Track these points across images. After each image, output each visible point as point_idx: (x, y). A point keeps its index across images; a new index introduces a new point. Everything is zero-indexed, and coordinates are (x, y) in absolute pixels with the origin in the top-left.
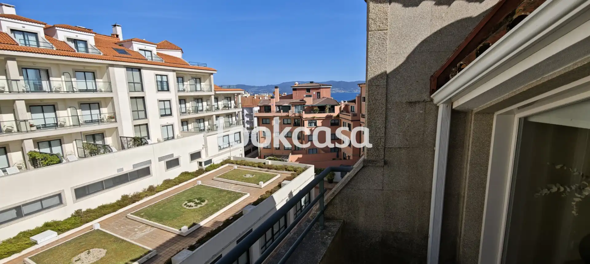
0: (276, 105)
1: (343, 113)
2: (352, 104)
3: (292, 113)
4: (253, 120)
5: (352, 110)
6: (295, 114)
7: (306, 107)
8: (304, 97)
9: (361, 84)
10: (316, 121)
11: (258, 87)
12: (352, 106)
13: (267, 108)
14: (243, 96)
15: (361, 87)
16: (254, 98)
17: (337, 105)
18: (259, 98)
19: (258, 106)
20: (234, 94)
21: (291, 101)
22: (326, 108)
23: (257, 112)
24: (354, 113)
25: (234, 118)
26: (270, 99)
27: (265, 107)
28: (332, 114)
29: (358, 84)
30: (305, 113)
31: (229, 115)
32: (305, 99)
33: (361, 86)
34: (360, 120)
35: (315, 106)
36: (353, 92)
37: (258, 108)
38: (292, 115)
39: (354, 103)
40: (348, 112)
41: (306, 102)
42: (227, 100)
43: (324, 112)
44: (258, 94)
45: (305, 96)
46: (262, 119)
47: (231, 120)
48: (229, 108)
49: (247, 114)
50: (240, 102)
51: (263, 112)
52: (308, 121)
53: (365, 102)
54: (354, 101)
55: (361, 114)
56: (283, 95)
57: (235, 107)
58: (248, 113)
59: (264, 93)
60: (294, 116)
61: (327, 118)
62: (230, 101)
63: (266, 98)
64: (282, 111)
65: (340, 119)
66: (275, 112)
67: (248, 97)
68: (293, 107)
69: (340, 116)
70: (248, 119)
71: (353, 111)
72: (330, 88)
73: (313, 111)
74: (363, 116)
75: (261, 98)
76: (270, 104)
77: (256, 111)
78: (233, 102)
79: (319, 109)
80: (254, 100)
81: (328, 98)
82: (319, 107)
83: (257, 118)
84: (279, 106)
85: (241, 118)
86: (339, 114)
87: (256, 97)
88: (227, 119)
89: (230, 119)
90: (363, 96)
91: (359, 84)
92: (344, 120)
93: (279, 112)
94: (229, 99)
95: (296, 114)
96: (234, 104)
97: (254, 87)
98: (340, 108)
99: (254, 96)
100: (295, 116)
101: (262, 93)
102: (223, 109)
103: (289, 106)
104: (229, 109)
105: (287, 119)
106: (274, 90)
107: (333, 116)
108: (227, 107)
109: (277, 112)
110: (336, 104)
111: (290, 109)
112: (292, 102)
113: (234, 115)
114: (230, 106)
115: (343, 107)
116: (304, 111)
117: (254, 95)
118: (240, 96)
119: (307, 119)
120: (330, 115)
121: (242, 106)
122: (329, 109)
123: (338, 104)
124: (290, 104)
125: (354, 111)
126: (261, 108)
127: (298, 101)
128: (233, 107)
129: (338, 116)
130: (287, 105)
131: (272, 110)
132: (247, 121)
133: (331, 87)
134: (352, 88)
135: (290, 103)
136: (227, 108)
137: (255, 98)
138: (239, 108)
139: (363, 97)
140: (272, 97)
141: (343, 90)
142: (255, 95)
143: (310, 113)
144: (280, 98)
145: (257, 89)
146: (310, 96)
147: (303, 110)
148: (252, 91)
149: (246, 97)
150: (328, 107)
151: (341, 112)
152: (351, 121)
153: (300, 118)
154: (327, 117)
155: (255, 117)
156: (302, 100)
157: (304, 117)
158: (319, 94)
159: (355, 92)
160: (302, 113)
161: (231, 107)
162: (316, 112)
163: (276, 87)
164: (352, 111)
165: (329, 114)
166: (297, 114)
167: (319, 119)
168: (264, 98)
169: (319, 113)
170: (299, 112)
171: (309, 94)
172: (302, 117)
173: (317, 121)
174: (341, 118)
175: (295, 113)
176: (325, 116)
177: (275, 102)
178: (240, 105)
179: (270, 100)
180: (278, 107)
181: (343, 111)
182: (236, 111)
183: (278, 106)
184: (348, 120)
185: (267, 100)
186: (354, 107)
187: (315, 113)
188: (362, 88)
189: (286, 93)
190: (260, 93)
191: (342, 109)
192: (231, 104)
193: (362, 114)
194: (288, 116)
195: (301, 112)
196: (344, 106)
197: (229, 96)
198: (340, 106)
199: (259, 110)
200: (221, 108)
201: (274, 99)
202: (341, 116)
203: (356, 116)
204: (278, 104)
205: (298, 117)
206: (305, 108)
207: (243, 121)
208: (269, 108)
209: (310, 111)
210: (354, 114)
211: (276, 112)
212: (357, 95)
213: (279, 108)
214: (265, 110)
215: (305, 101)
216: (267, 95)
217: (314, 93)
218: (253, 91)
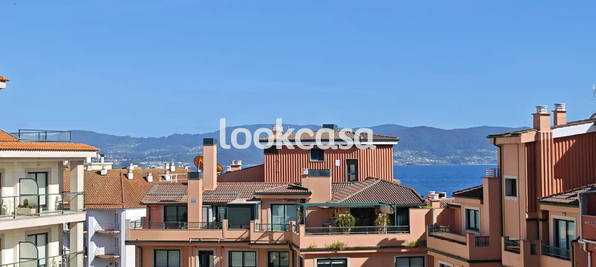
0: (204, 203)
1: (439, 234)
2: (472, 204)
3: (261, 229)
4: (118, 252)
5: (472, 225)
6: (270, 234)
7: (310, 211)
8: (305, 176)
9: (500, 136)
10: (346, 260)
12: (468, 211)
13: (172, 212)
15: (500, 146)
16: (126, 176)
17: (416, 207)
18: (146, 178)
19: (142, 204)
20: (59, 162)
21: (259, 187)
22: (380, 215)
23: (138, 225)
24: (477, 234)
25: (54, 247)
26: (185, 180)
27: (165, 207)
28: (399, 237)
29: (490, 136)
30: (307, 231)
31: (36, 235)
32: (307, 183)
33: (499, 141)
34: (500, 261)
35: (341, 209)
36: (463, 164)
37: (143, 212)
38: (262, 237)
39: (479, 201)
40: (455, 230)
41: (310, 194)
42: (36, 180)
43: (373, 231)
44: (139, 165)
45: (306, 172)
46: (155, 251)
47: (42, 255)
48: (41, 209)
50: (81, 189)
51: (159, 227)
52: (316, 260)
53: (515, 199)
54: (477, 194)
55: (503, 239)
56: (230, 169)
57: (63, 208)
58: (100, 229)
59: (159, 160)
60: (266, 239)
61: (382, 251)
62: (47, 185)
63: (168, 177)
64: (225, 222)
65: (429, 253)
66: (200, 225)
67: (104, 173)
68: (264, 211)
69: (429, 245)
70: (102, 251)
71: (476, 229)
72: (391, 146)
73: (333, 225)
74: (512, 247)
75: (150, 179)
76: (183, 200)
77: (135, 222)
78: (54, 189)
79: (353, 218)
80: (128, 184)
81: (383, 181)
82: (354, 211)
83: (137, 247)
84: (215, 206)
85: (80, 248)
86: (425, 234)
87: (134, 172)
88: (27, 250)
89: (42, 249)
90: (507, 176)
91: (494, 137)
92: (445, 257)
93: (217, 225)
94: (41, 177)
95: (274, 234)
96: (60, 197)
98: (429, 216)
99: (125, 171)
100: (271, 240)
101: (152, 160)
102: (18, 215)
103: (253, 205)
104: (38, 214)
105: (243, 252)
106: (202, 150)
107: (405, 244)
108: (34, 207)
109: (209, 226)
110: (416, 201)
111: (253, 218)
112: (261, 191)
113: (54, 234)
114: (42, 202)
116: (302, 223)
117: (126, 166)
118: (80, 169)
119: (311, 252)
120: (395, 239)
121: (85, 205)
122: (391, 217)
123: (419, 201)
124: (254, 199)
125: (479, 226)
126: (154, 212)
127: (282, 188)
128: (52, 206)
129: (422, 243)
130: (244, 201)
131: (190, 219)
132: (97, 257)
133: (396, 143)
134: (459, 151)
135: (257, 194)
136: (34, 211)
137: (131, 176)
138: (76, 211)
139: (507, 180)
140: (194, 176)
141: (428, 157)
142: (132, 167)
143: (325, 232)
144: (220, 179)
145: (137, 149)
146: (324, 173)
147: (299, 221)
148: (118, 154)
149: (99, 173)
150: (387, 210)
151: (432, 228)
152: (469, 261)
153: (287, 247)
154: (384, 246)
155: (128, 243)
156: (294, 188)
157: (302, 246)
158: (353, 167)
159: (470, 164)
160: (297, 230)
161: (45, 207)
162: (347, 230)
164: (469, 227)
165: (391, 237)
166: (278, 236)
167: (357, 252)
168: (164, 178)
169: (355, 231)
170: (285, 228)
171: (318, 165)
172: (298, 247)
173: (349, 259)
174: (433, 250)
175: (272, 232)
176: (375, 245)
177: (201, 192)
178: (81, 198)
179: (186, 184)
180: (210, 210)
181: (437, 228)
182: (65, 219)
183: (212, 207)
184: (458, 258)
185: (174, 184)
186: (478, 214)
187: (340, 232)
188: (505, 149)
189: (240, 163)
190: (145, 160)
191: (435, 221)
192: (47, 195)
193: (507, 238)
194: (247, 240)
195: (294, 228)
196: (441, 210)
197: (43, 167)
198: (426, 211)
199: (143, 219)
200: (12, 210)
201: (201, 181)
202: (431, 242)
203: (486, 244)
204: (214, 199)
205: (281, 244)
206: (307, 212)
207: (86, 257)
208: (181, 213)
209: (323, 226)
210: (477, 237)
211: (203, 228)
212: (488, 174)
213: (217, 215)
214: (165, 220)
215: (307, 189)
216: (173, 169)
217: (338, 163)
218: (120, 155)
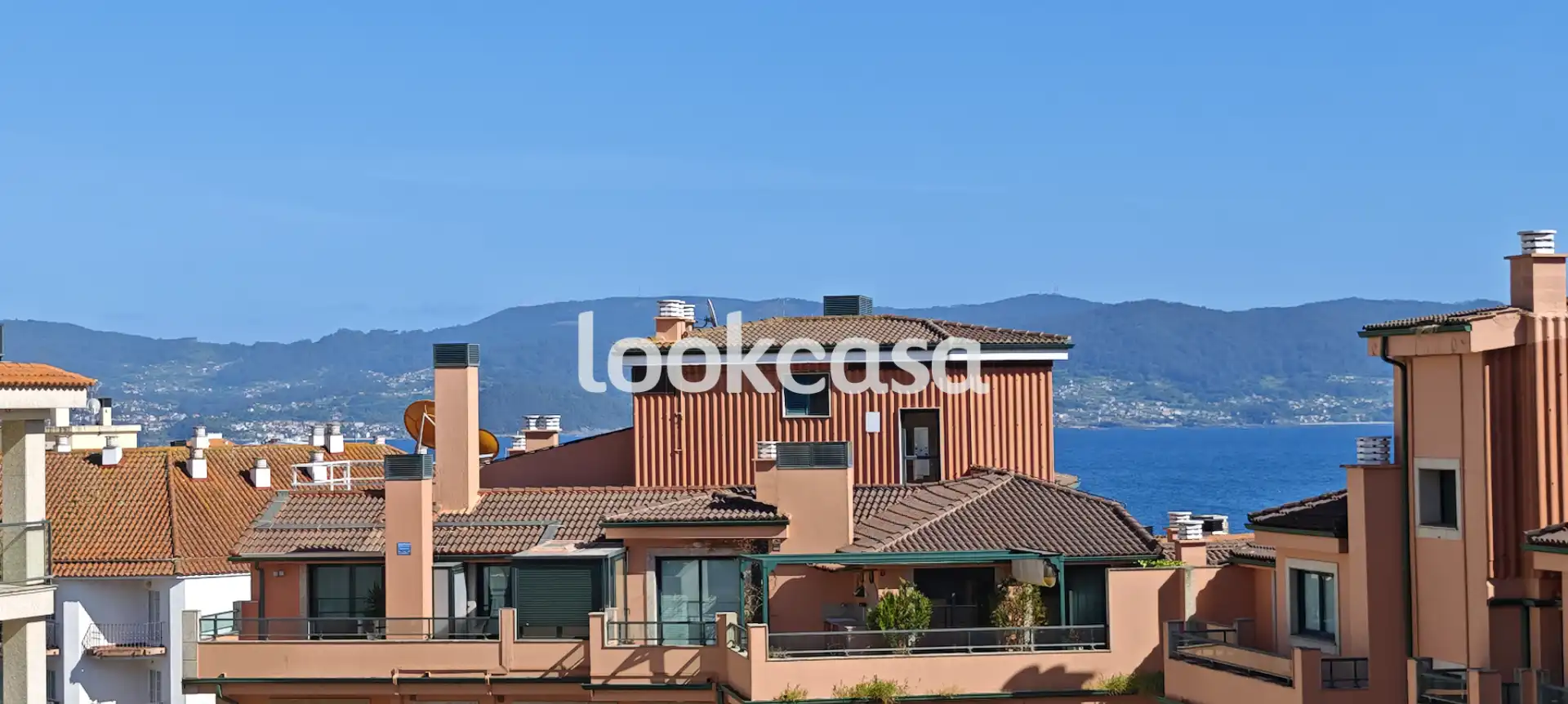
0: (438, 557)
1: (1207, 653)
2: (1311, 552)
3: (625, 640)
5: (1313, 621)
6: (654, 653)
7: (782, 580)
8: (765, 466)
9: (1404, 329)
11: (232, 350)
12: (1299, 576)
13: (334, 586)
14: (64, 448)
15: (1403, 364)
16: (184, 467)
17: (1127, 563)
18: (247, 477)
19: (235, 559)
21: (619, 505)
22: (1012, 593)
23: (225, 629)
24: (1328, 649)
26: (375, 480)
27: (313, 568)
28: (1074, 660)
29: (1370, 332)
30: (774, 644)
32: (772, 487)
33: (1400, 346)
35: (886, 572)
37: (239, 587)
38: (629, 663)
39: (1333, 543)
40: (1256, 638)
41: (783, 523)
43: (989, 643)
45: (770, 452)
49: (89, 654)
50: (36, 511)
51: (291, 633)
53: (1450, 535)
54: (1328, 518)
55: (1412, 665)
56: (522, 445)
58: (101, 642)
60: (642, 671)
63: (320, 472)
64: (508, 618)
66: (426, 627)
67: (111, 458)
68: (634, 580)
69: (1169, 686)
71: (1324, 634)
72: (1046, 365)
73: (858, 624)
75: (263, 478)
76: (372, 545)
77: (215, 620)
79: (925, 602)
80: (190, 495)
81: (1021, 479)
82: (928, 579)
83: (219, 702)
84: (475, 566)
86: (1157, 652)
87: (211, 456)
90: (1422, 462)
91: (1382, 334)
93: (483, 626)
95: (668, 656)
97: (181, 350)
98: (1171, 595)
99: (180, 453)
100: (659, 673)
101: (269, 417)
103: (599, 561)
106: (430, 384)
107: (1092, 685)
109: (455, 631)
110: (1130, 543)
111: (598, 604)
112: (623, 515)
115: (1197, 582)
116: (757, 619)
117: (183, 437)
118: (35, 445)
120: (1059, 670)
121: (49, 563)
122: (1048, 595)
123: (1136, 545)
124: (602, 542)
125: (1333, 624)
126: (274, 587)
127: (692, 505)
129: (1149, 678)
130: (570, 550)
131: (392, 608)
133: (1063, 356)
134: (1270, 382)
135: (612, 524)
137: (199, 469)
138: (21, 582)
139: (1424, 473)
140: (405, 467)
141: (1168, 400)
142: (203, 441)
143: (832, 646)
144: (488, 479)
145: (220, 380)
146: (827, 456)
147: (748, 611)
149: (95, 458)
150: (1033, 575)
151: (1182, 634)
153: (708, 696)
154: (1025, 691)
155: (191, 685)
156: (731, 504)
157: (758, 695)
158: (922, 434)
159: (1304, 421)
160: (743, 641)
162: (903, 639)
163: (451, 355)
164: (1301, 628)
165: (1047, 660)
166: (679, 661)
168: (306, 473)
169: (929, 644)
170: (703, 635)
171: (808, 429)
172: (744, 697)
175: (661, 648)
176: (993, 687)
177: (428, 520)
178: (36, 543)
179: (380, 494)
180: (460, 579)
181: (1197, 631)
183: (465, 569)
185: (339, 493)
186: (1333, 584)
187: (881, 646)
188: (1419, 372)
189: (553, 424)
191: (1190, 609)
193: (1427, 664)
194: (581, 675)
195: (731, 635)
196: (1211, 574)
198: (1161, 577)
199: (240, 608)
201: (426, 485)
202: (1178, 678)
203: (1358, 682)
204: (467, 543)
205: (691, 687)
206: (775, 583)
208: (364, 589)
209: (828, 626)
210: (1329, 661)
211: (435, 637)
212: (1363, 453)
213: (479, 593)
214: (313, 611)
215: (773, 509)
216: (337, 444)
217: (873, 421)
218: (163, 399)
